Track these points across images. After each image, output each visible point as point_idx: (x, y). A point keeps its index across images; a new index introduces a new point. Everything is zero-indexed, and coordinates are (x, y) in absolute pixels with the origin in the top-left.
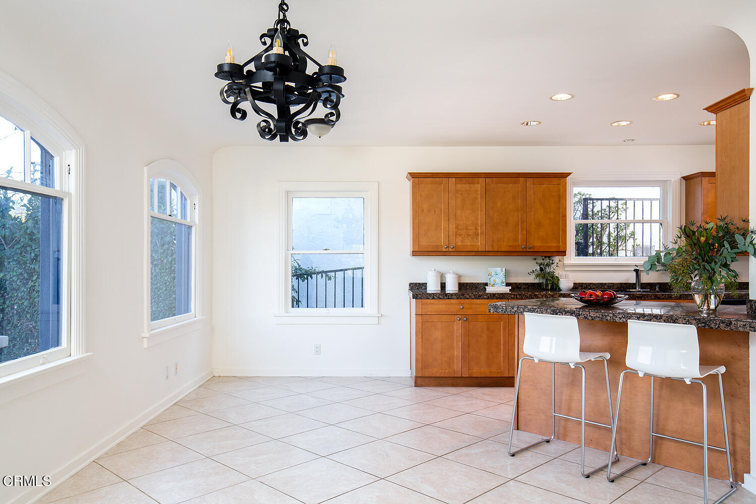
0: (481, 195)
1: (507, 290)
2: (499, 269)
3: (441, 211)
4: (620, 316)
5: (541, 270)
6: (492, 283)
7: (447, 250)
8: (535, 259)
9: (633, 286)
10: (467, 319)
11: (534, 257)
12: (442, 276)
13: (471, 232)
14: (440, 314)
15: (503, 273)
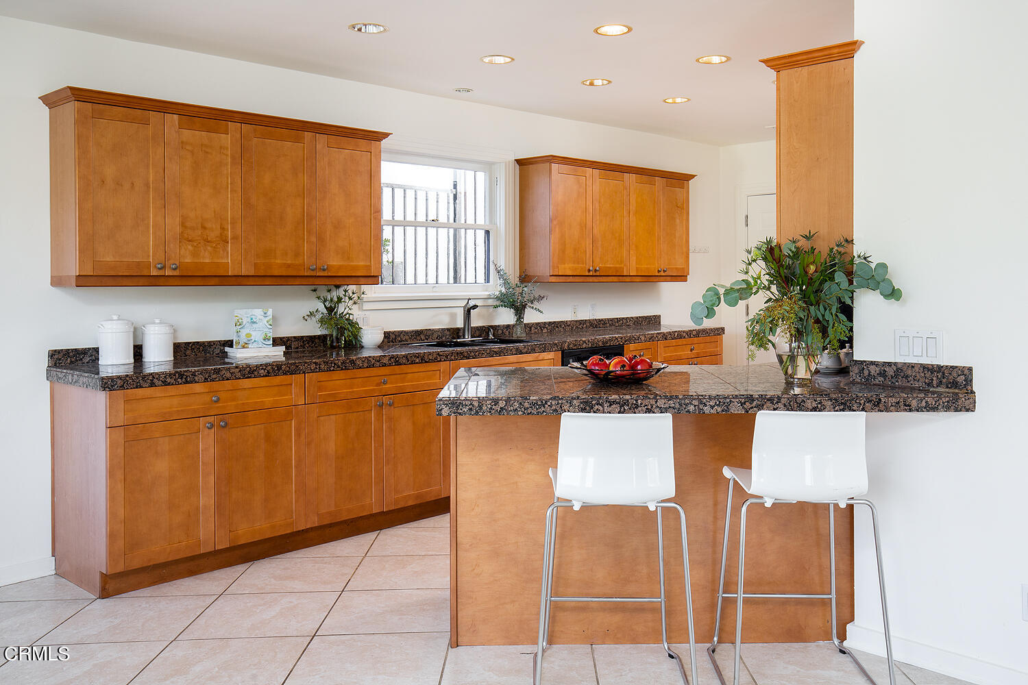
0: (233, 158)
1: (278, 353)
2: (258, 313)
3: (147, 185)
4: (712, 403)
5: (330, 310)
6: (243, 339)
7: (161, 273)
8: (315, 290)
9: (456, 332)
10: (225, 422)
11: (313, 287)
12: (137, 332)
13: (212, 236)
14: (166, 418)
15: (267, 319)
